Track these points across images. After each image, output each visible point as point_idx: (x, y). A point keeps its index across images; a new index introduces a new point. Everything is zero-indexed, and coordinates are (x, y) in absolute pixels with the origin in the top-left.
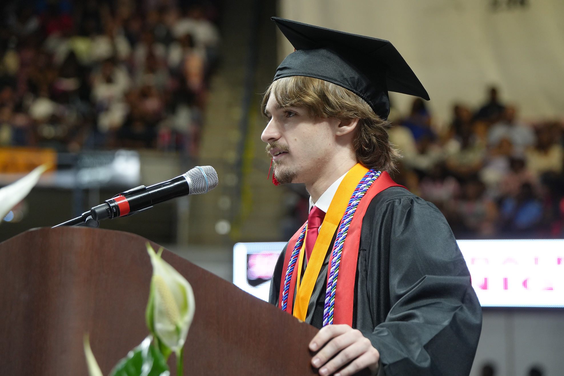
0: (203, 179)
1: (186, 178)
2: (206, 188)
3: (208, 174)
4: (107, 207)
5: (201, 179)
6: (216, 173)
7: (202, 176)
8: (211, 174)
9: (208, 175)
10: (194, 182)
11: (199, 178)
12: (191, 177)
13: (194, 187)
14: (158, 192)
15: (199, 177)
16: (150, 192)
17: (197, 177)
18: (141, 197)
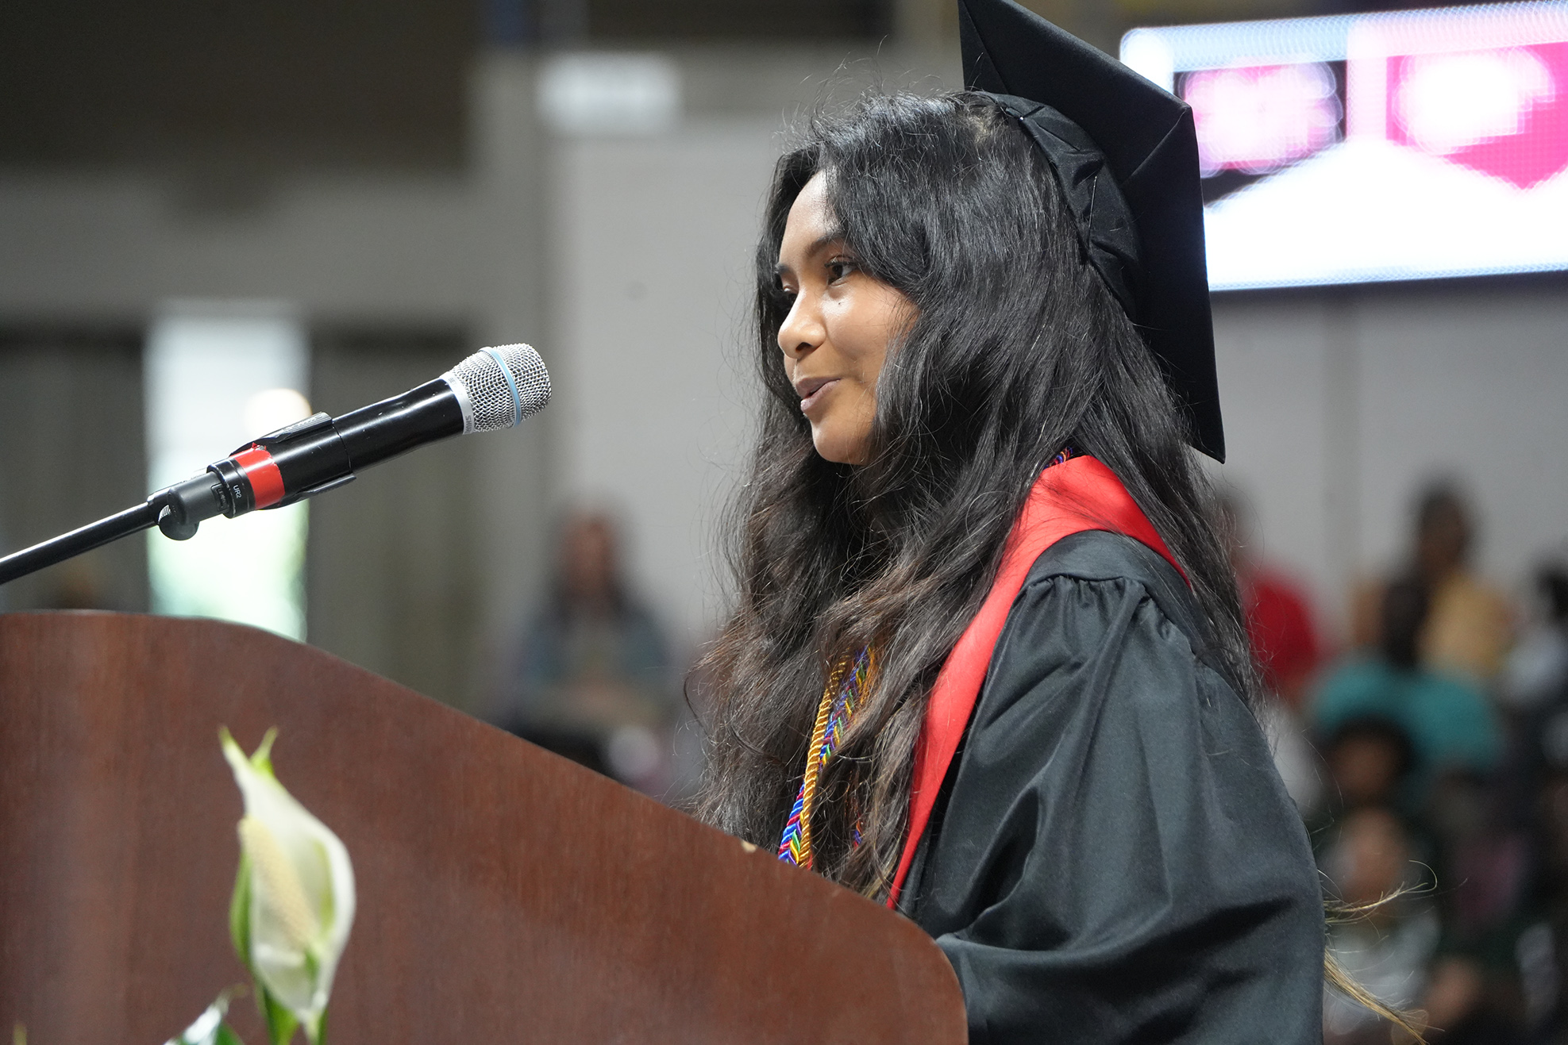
0: (503, 386)
1: (451, 386)
2: (515, 412)
3: (519, 370)
4: (215, 484)
5: (499, 388)
6: (544, 368)
7: (499, 379)
8: (527, 372)
9: (520, 374)
10: (476, 398)
11: (492, 386)
12: (468, 381)
13: (478, 412)
14: (369, 431)
15: (491, 382)
16: (343, 434)
17: (485, 383)
18: (316, 451)
